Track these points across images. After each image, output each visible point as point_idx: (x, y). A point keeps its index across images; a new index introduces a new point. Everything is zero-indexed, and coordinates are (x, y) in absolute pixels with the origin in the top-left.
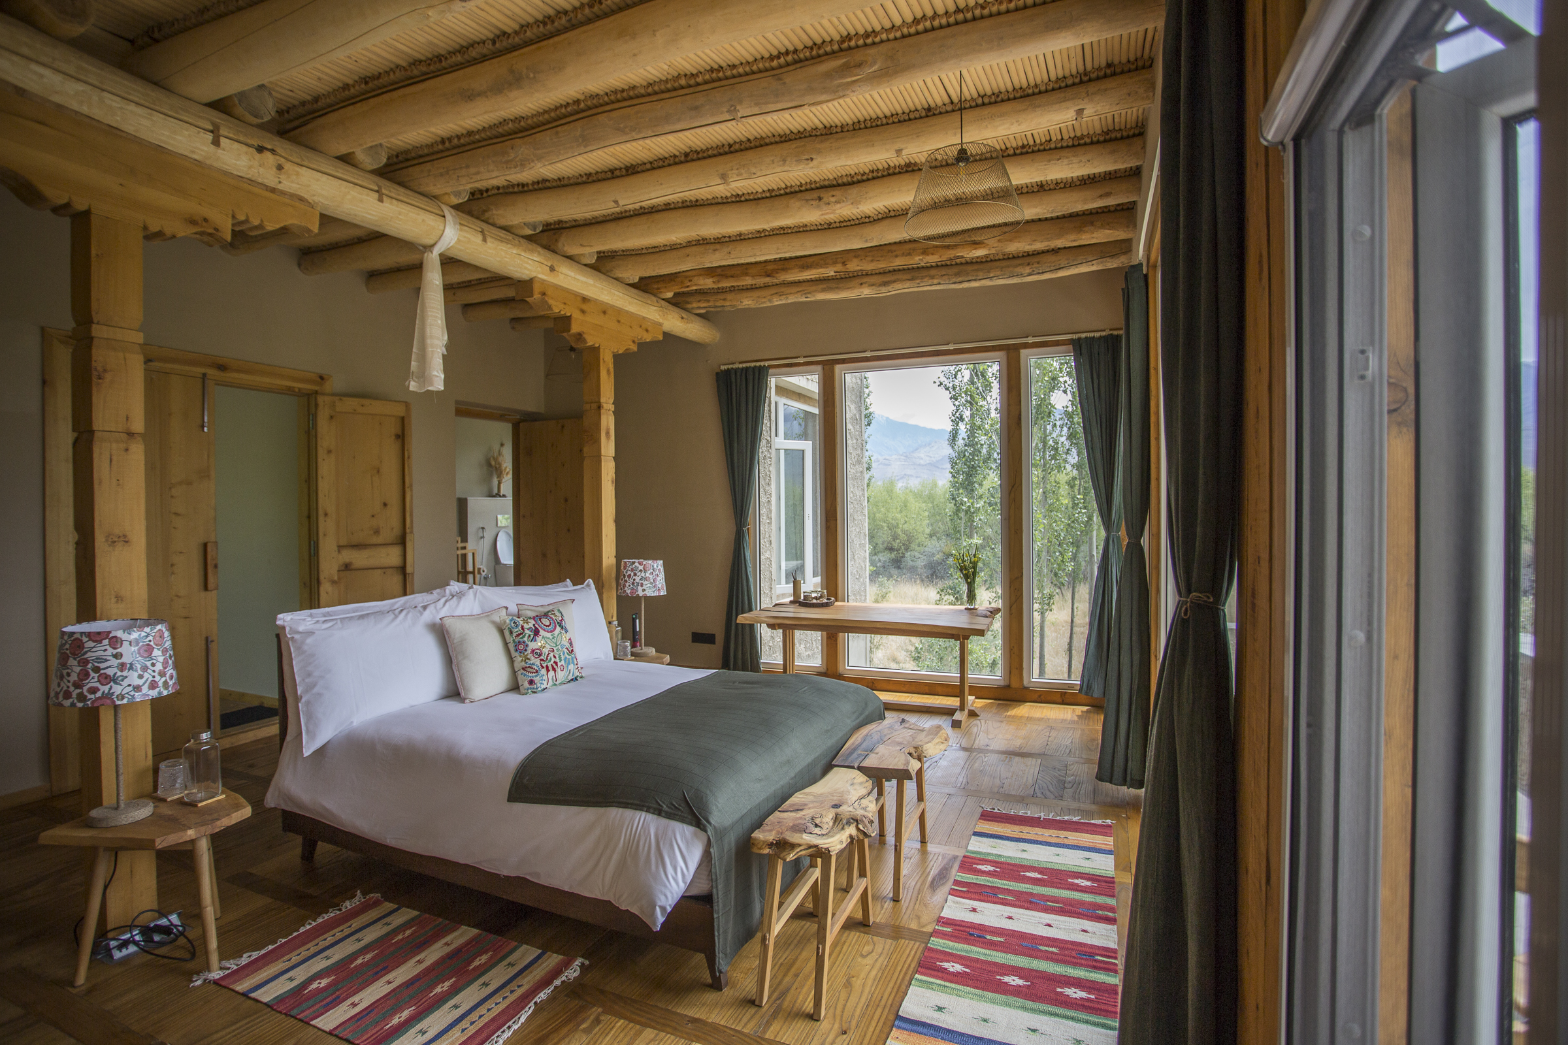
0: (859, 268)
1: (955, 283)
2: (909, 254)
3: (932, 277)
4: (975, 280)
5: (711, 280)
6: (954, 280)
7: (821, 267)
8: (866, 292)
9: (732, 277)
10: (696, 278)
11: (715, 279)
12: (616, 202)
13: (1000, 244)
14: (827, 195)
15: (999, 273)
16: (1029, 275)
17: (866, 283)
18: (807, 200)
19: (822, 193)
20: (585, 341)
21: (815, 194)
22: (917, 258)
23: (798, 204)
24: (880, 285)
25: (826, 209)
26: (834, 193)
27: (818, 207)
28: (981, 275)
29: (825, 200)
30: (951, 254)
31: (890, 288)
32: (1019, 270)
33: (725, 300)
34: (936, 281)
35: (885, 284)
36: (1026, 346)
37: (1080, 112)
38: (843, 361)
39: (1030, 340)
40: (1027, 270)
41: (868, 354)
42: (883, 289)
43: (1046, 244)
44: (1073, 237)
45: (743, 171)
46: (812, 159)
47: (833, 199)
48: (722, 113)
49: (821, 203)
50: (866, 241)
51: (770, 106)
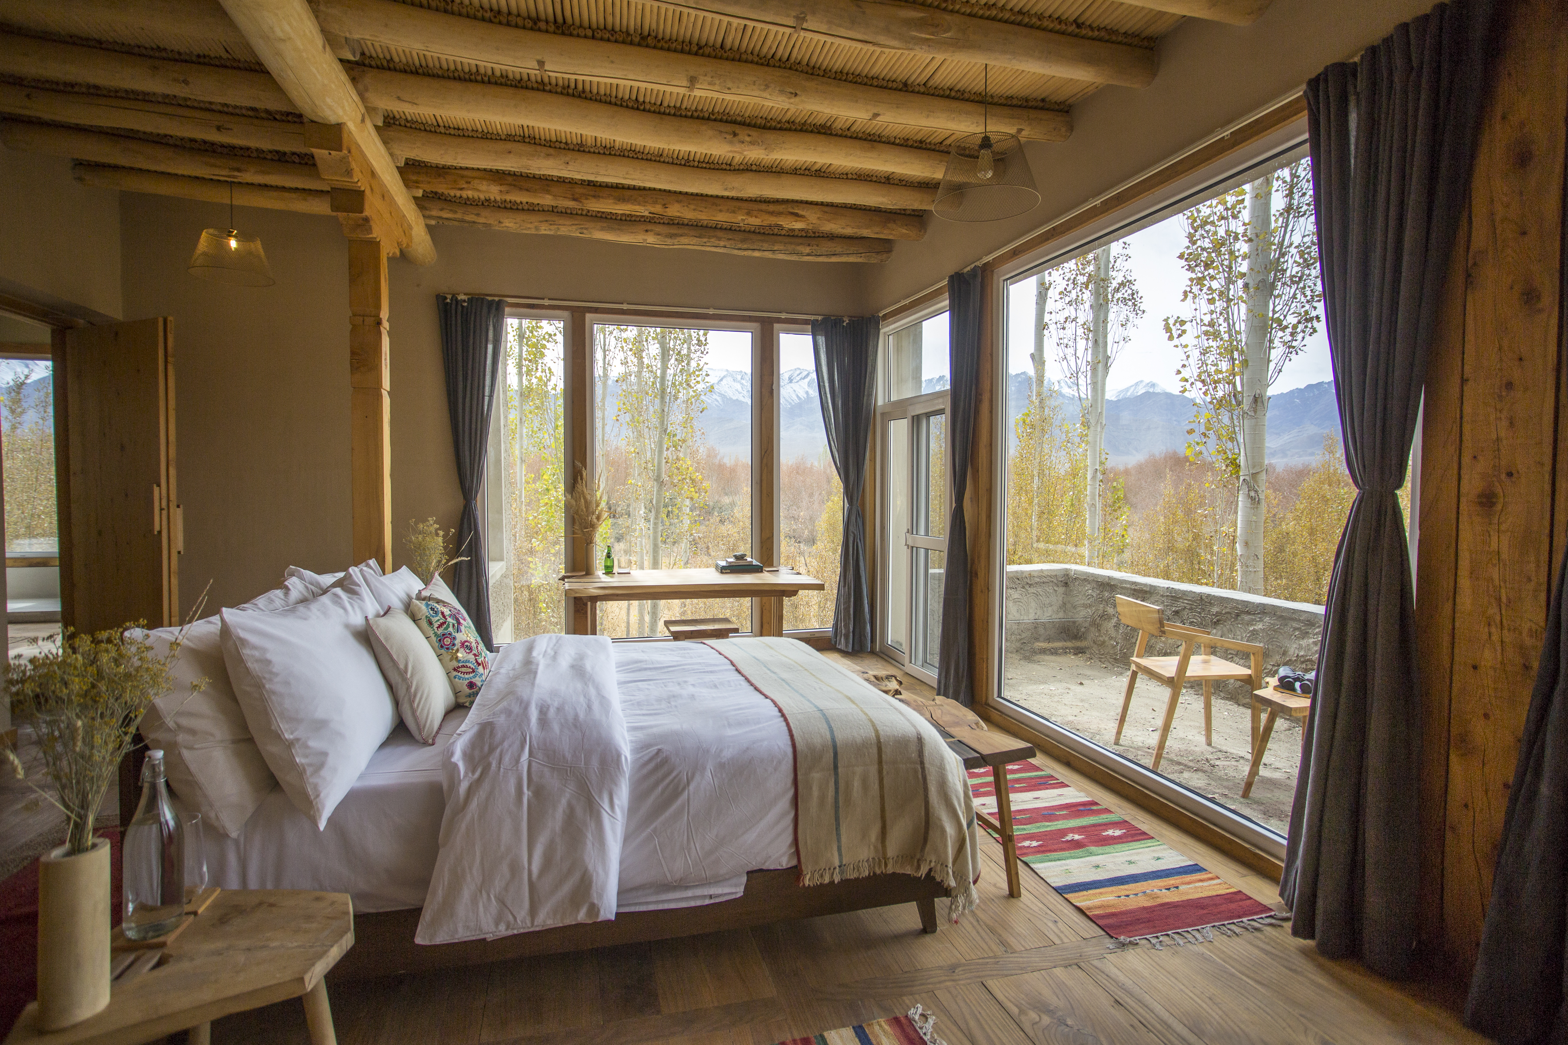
0: (678, 214)
1: (740, 249)
2: (734, 212)
3: (719, 239)
4: (759, 250)
5: (498, 188)
6: (740, 246)
7: (639, 204)
8: (651, 239)
9: (527, 190)
10: (476, 181)
11: (503, 188)
12: (541, 63)
13: (818, 222)
14: (743, 133)
15: (782, 248)
16: (808, 255)
17: (651, 231)
18: (721, 132)
19: (738, 129)
20: (370, 230)
21: (729, 128)
22: (740, 218)
23: (710, 133)
24: (666, 236)
25: (738, 147)
26: (750, 133)
27: (731, 142)
28: (766, 246)
29: (741, 137)
30: (773, 220)
31: (676, 241)
32: (800, 248)
33: (478, 215)
34: (722, 243)
35: (672, 236)
36: (779, 321)
37: (1020, 131)
38: (596, 310)
39: (783, 316)
40: (807, 250)
41: (625, 307)
42: (669, 241)
43: (855, 230)
44: (877, 229)
45: (718, 82)
46: (796, 95)
47: (748, 139)
48: (788, 16)
49: (735, 139)
50: (726, 189)
51: (842, 29)
